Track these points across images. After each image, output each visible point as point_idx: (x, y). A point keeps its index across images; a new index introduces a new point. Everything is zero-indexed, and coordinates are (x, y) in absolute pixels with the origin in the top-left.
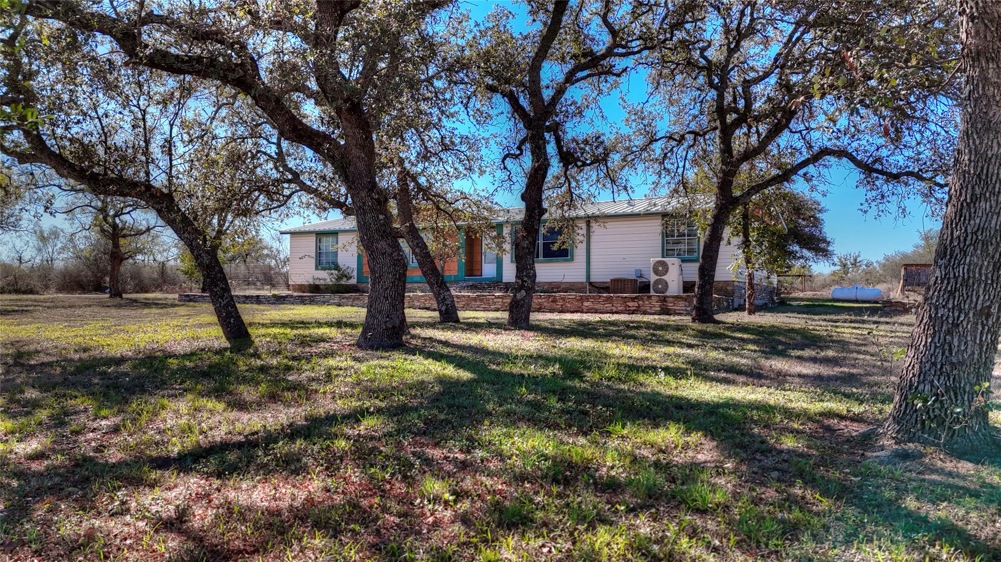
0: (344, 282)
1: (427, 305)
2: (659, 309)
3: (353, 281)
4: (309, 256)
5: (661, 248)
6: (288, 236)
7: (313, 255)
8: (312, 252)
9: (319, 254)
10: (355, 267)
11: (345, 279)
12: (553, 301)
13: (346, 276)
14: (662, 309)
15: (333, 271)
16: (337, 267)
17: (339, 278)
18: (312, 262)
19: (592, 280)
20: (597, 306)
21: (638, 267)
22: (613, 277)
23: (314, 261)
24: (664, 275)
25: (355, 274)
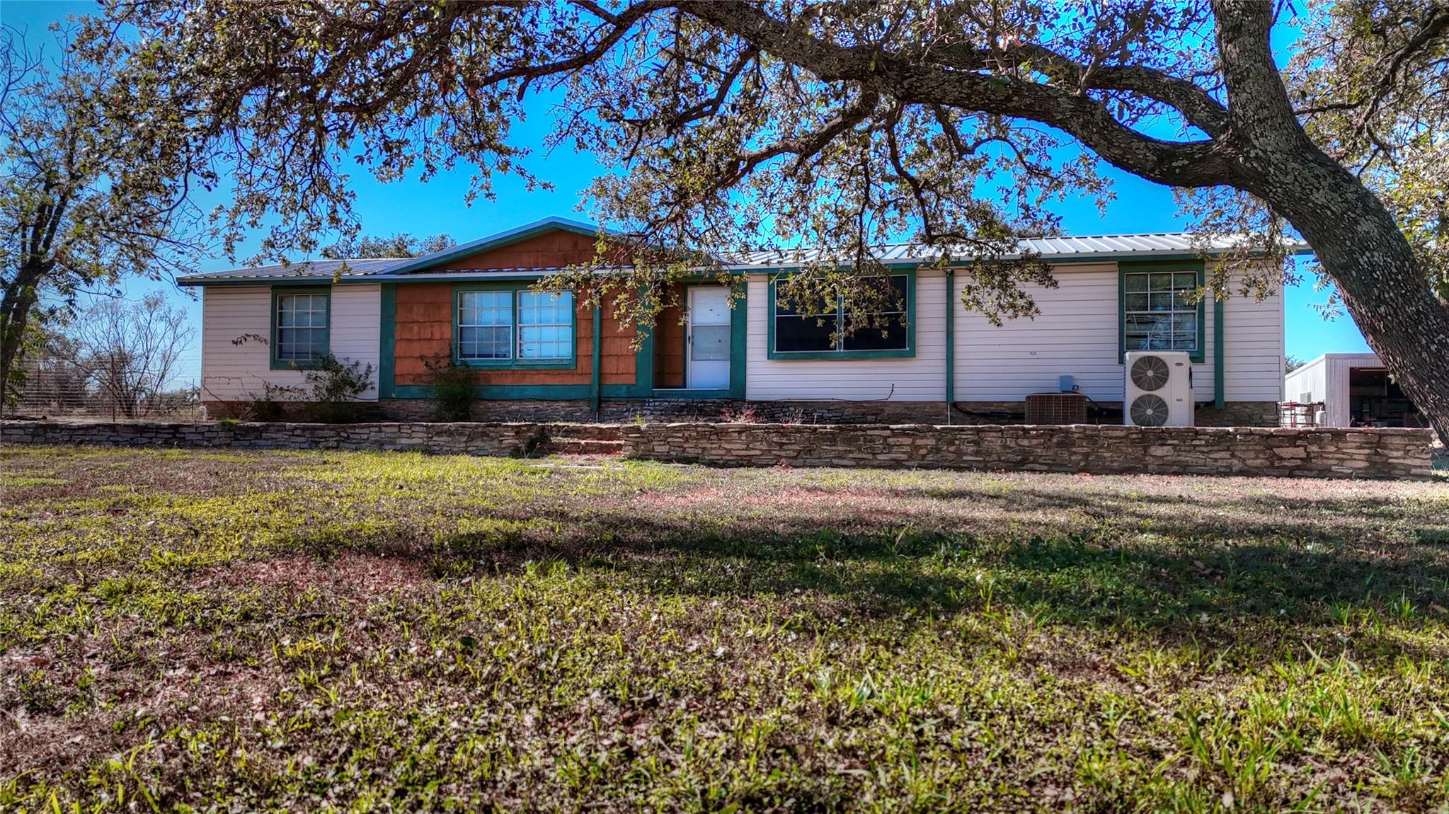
0: (348, 395)
1: (691, 452)
2: (1362, 464)
3: (371, 395)
4: (256, 337)
5: (1117, 332)
6: (199, 291)
7: (266, 334)
8: (263, 327)
9: (279, 334)
10: (375, 361)
11: (348, 391)
12: (1060, 445)
13: (352, 385)
14: (1373, 464)
15: (321, 373)
16: (328, 363)
17: (336, 388)
18: (263, 353)
19: (959, 398)
20: (1185, 458)
21: (1067, 371)
22: (1031, 392)
23: (266, 349)
24: (1158, 387)
25: (375, 378)
